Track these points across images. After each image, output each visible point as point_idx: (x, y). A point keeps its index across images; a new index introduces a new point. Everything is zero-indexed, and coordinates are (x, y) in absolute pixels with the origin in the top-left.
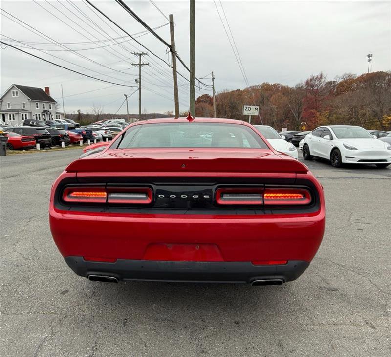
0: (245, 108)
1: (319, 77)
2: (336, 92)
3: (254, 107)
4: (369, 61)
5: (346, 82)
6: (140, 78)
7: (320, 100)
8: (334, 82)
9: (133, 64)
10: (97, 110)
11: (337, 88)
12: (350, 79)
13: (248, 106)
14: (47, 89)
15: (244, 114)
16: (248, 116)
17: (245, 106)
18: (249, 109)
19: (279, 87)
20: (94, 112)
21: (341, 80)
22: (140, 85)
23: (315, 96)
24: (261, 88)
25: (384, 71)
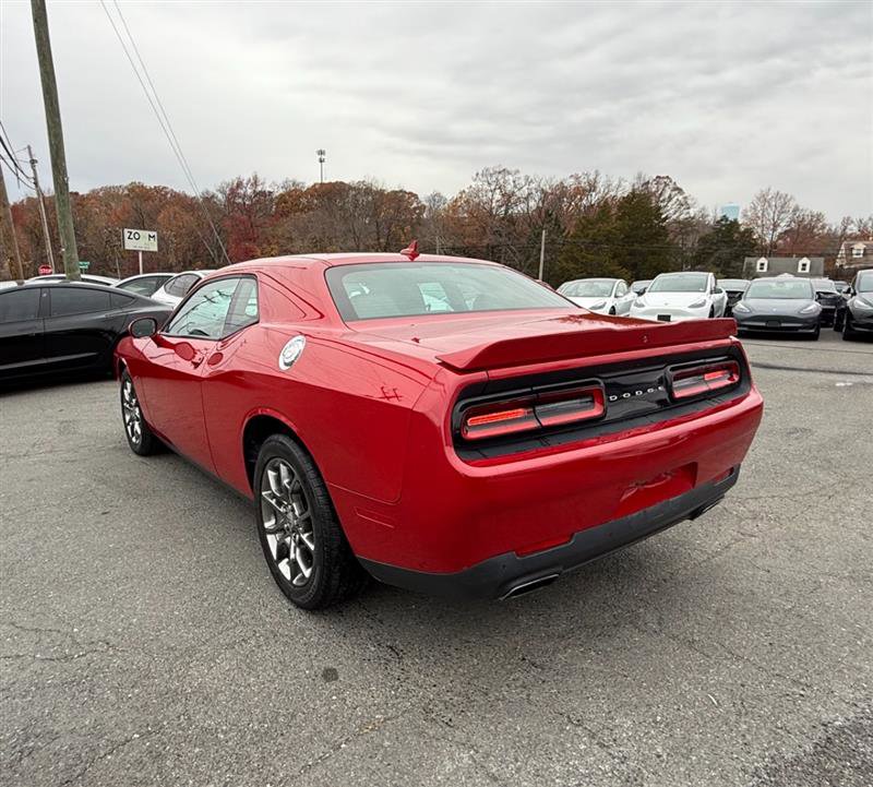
0: (127, 235)
1: (252, 181)
2: (276, 212)
3: (147, 233)
4: (321, 161)
5: (289, 194)
7: (258, 223)
8: (270, 193)
11: (276, 204)
12: (295, 190)
13: (134, 231)
15: (127, 248)
16: (137, 252)
17: (126, 230)
18: (137, 236)
19: (167, 193)
21: (281, 191)
23: (250, 217)
24: (126, 192)
25: (346, 182)
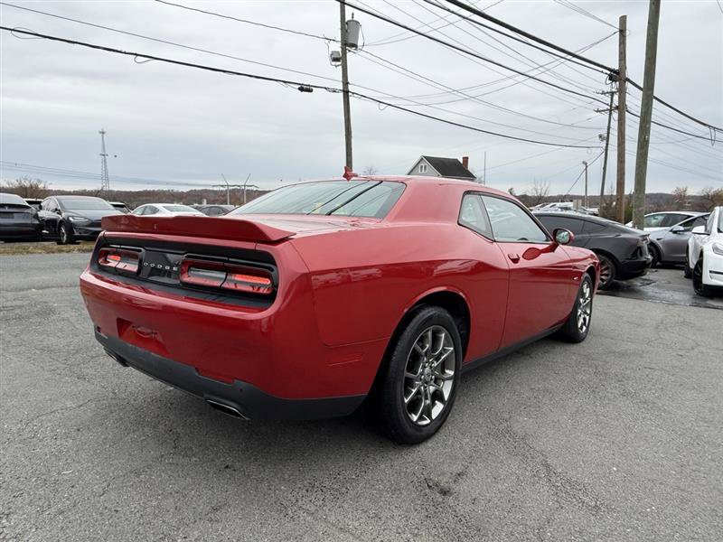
6: (608, 133)
9: (598, 111)
10: (539, 188)
14: (466, 159)
20: (534, 192)
22: (607, 144)
